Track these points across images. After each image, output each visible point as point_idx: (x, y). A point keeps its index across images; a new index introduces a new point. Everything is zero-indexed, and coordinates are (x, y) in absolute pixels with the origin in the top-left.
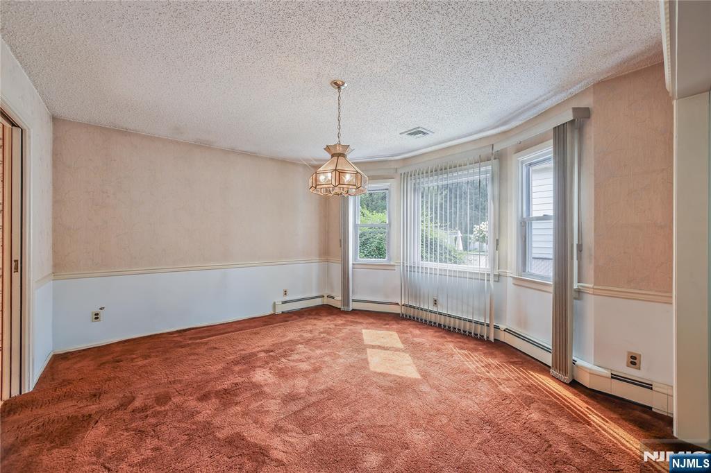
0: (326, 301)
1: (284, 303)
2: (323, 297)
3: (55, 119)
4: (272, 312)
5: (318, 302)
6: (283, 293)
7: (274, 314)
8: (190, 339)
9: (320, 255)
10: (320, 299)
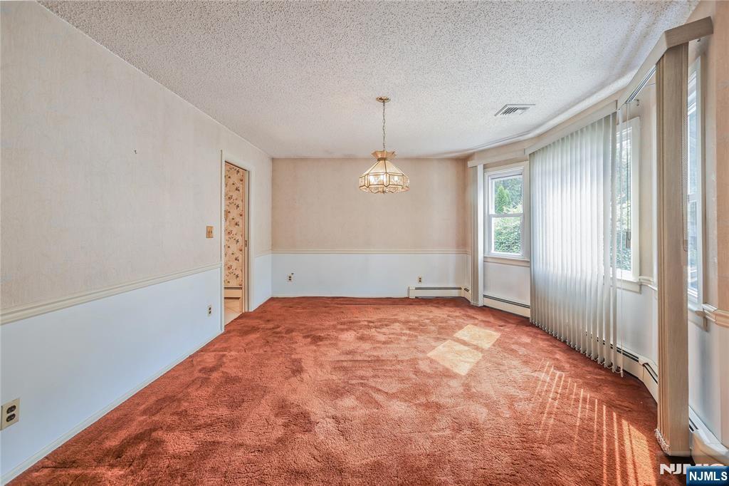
0: (462, 294)
1: (417, 289)
2: (460, 289)
3: (273, 160)
4: (407, 296)
5: (455, 293)
6: (417, 280)
7: (408, 298)
8: (335, 304)
9: (458, 246)
10: (457, 290)
